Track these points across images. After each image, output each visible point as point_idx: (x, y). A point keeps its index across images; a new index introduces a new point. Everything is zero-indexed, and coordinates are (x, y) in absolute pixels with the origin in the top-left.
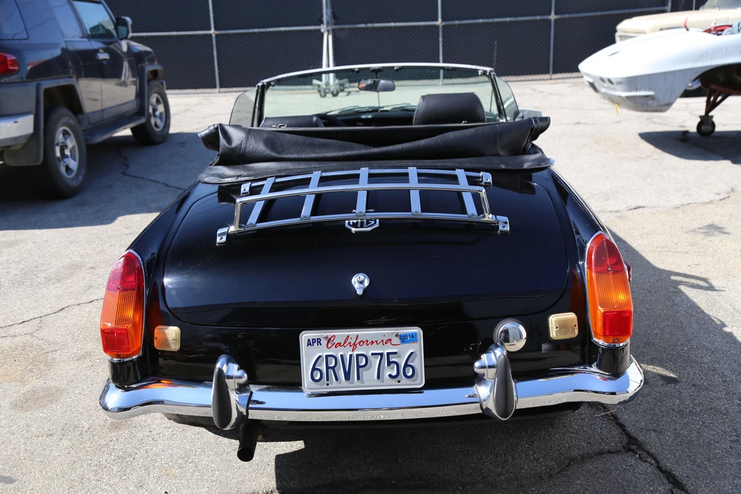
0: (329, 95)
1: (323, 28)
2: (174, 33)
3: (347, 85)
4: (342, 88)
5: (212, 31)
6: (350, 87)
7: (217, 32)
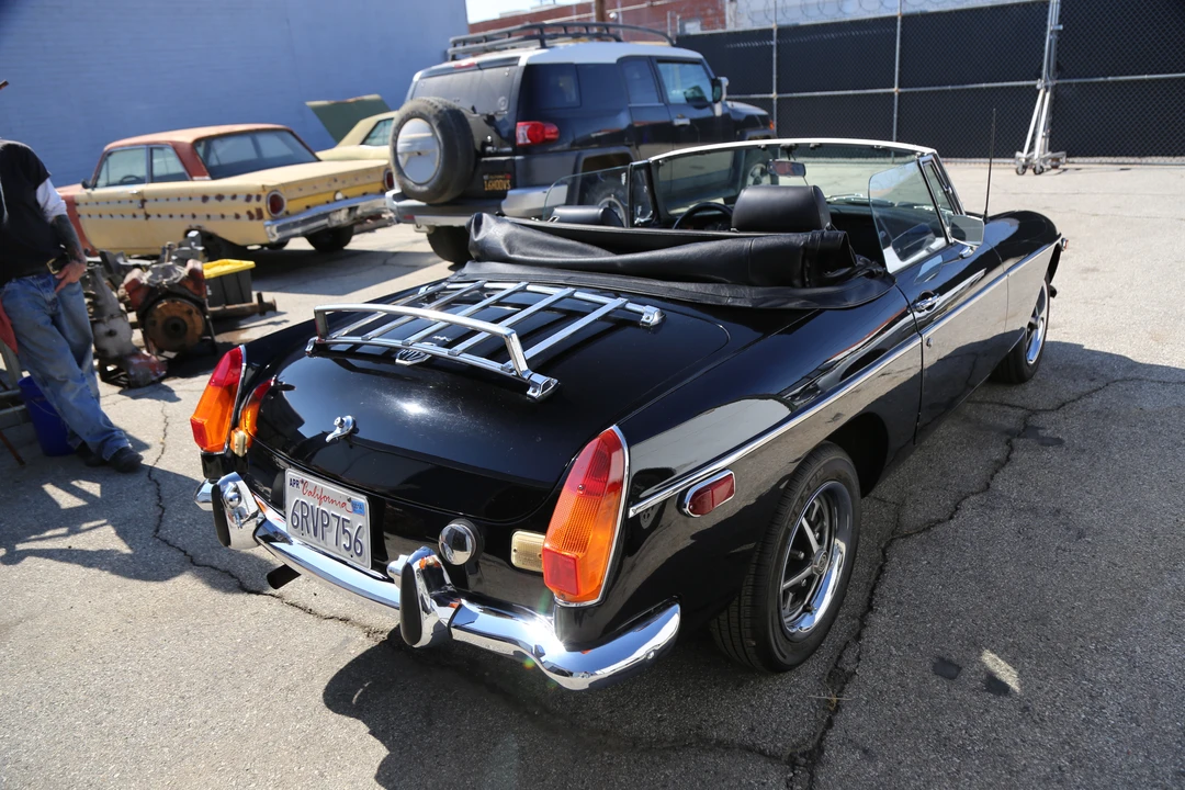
0: (1029, 172)
1: (1039, 84)
2: (851, 92)
3: (1063, 160)
4: (1054, 163)
5: (895, 89)
6: (1068, 162)
7: (900, 90)
